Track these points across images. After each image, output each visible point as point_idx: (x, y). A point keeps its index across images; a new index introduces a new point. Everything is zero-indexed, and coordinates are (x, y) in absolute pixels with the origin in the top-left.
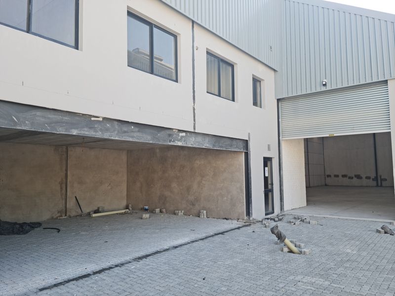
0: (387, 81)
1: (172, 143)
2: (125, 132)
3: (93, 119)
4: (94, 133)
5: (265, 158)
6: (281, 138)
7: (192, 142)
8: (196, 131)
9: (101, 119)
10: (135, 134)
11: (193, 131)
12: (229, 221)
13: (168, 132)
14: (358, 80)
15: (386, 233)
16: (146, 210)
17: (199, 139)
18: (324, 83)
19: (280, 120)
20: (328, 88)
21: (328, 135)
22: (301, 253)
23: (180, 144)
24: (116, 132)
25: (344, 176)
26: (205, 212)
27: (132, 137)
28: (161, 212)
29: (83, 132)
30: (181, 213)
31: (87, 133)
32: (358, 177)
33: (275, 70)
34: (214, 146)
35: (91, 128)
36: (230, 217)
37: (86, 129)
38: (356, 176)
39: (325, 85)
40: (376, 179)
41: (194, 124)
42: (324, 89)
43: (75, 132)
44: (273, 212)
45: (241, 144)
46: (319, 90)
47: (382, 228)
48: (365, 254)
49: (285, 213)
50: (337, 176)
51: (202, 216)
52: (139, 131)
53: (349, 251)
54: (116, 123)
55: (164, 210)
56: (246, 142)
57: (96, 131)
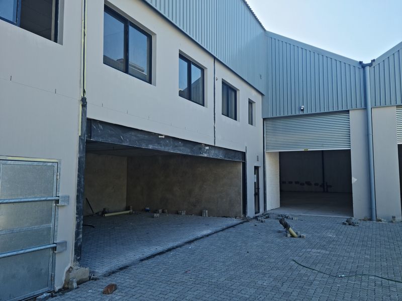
0: (349, 110)
1: (201, 155)
2: (176, 146)
3: (160, 137)
4: (160, 148)
5: (255, 167)
6: (265, 150)
7: (212, 154)
8: (216, 145)
9: (163, 137)
10: (182, 148)
11: (214, 145)
12: (229, 219)
13: (199, 146)
14: (328, 109)
15: (350, 224)
16: (148, 211)
17: (217, 152)
18: (302, 108)
19: (265, 135)
20: (305, 112)
21: (303, 150)
22: (300, 237)
23: (205, 155)
24: (171, 147)
25: (297, 183)
26: (207, 211)
27: (180, 150)
28: (163, 212)
29: (154, 147)
30: (184, 213)
31: (156, 147)
32: (309, 183)
33: (262, 94)
34: (225, 157)
35: (158, 144)
36: (228, 216)
37: (156, 145)
38: (306, 183)
39: (303, 110)
40: (323, 186)
41: (215, 140)
42: (301, 113)
43: (151, 147)
44: (259, 212)
45: (241, 156)
46: (297, 113)
47: (347, 221)
48: (341, 237)
49: (268, 212)
50: (291, 183)
51: (204, 215)
52: (183, 146)
53: (331, 236)
54: (171, 139)
55: (166, 211)
56: (244, 154)
57: (161, 146)
